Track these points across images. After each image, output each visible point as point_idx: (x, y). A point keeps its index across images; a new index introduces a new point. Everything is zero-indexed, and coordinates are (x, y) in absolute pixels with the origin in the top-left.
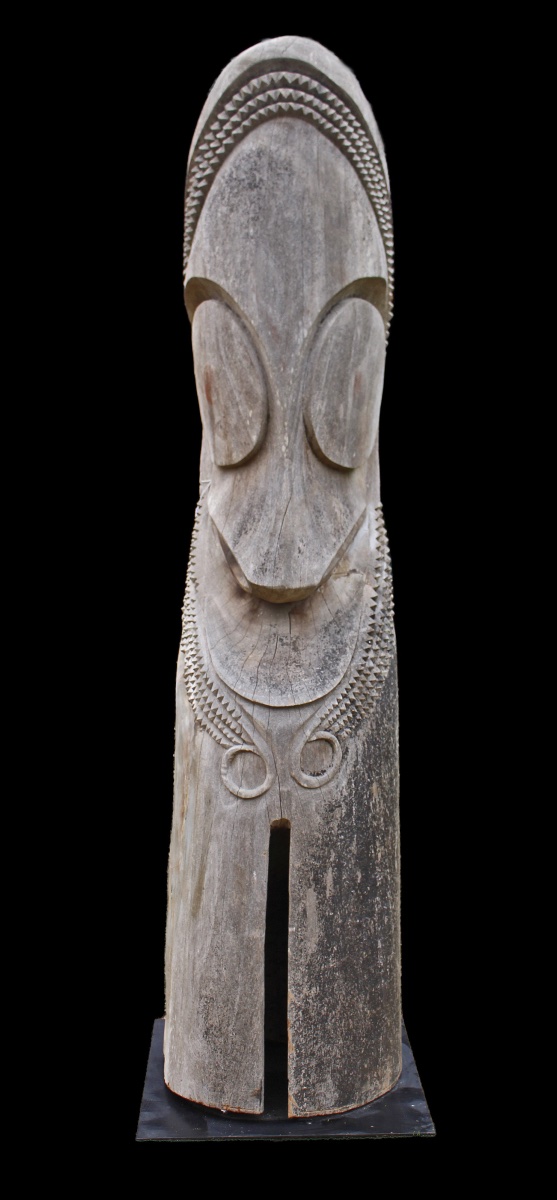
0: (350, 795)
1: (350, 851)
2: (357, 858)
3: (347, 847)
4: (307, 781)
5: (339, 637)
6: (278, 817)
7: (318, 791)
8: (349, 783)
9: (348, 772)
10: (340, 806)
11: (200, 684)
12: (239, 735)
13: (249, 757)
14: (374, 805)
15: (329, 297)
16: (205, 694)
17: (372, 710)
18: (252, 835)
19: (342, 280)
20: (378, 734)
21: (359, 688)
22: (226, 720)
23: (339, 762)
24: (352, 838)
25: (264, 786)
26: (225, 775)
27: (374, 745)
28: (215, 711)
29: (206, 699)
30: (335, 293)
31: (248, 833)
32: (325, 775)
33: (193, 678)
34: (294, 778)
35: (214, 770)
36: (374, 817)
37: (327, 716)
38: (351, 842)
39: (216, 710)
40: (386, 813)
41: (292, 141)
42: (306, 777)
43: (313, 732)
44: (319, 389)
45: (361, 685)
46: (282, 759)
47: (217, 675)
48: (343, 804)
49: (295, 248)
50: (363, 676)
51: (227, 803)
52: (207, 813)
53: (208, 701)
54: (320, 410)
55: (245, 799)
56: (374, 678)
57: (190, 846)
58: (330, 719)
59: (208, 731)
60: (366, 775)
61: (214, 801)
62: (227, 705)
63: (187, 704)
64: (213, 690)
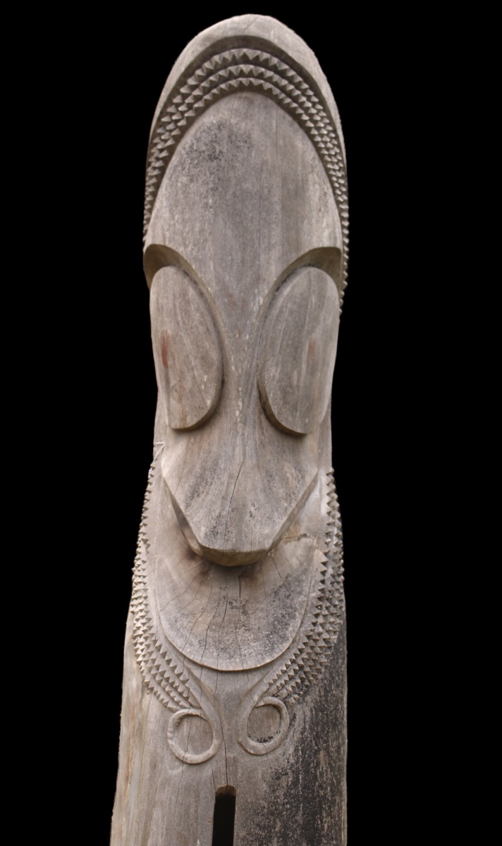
0: (297, 762)
1: (296, 821)
2: (302, 828)
3: (293, 817)
4: (253, 748)
5: (288, 601)
6: (223, 784)
7: (265, 758)
8: (296, 750)
9: (295, 739)
10: (287, 774)
11: (148, 646)
12: (186, 699)
13: (196, 721)
14: (321, 774)
15: (285, 266)
16: (153, 656)
17: (320, 676)
18: (196, 802)
19: (298, 249)
20: (326, 701)
21: (308, 654)
22: (173, 683)
23: (286, 729)
24: (298, 807)
25: (210, 752)
26: (172, 739)
27: (322, 711)
28: (162, 674)
29: (154, 661)
30: (290, 263)
31: (192, 800)
32: (272, 741)
33: (142, 640)
34: (240, 744)
35: (160, 734)
36: (320, 786)
37: (275, 681)
38: (297, 812)
39: (164, 672)
40: (333, 782)
41: (251, 115)
42: (253, 743)
43: (261, 698)
44: (274, 356)
45: (310, 651)
46: (229, 725)
47: (166, 637)
48: (290, 772)
49: (252, 218)
50: (312, 641)
51: (173, 768)
52: (151, 778)
53: (156, 663)
54: (274, 376)
55: (191, 765)
56: (323, 644)
57: (134, 811)
58: (278, 684)
59: (155, 694)
60: (314, 742)
61: (159, 765)
62: (175, 667)
63: (135, 665)
64: (161, 652)
